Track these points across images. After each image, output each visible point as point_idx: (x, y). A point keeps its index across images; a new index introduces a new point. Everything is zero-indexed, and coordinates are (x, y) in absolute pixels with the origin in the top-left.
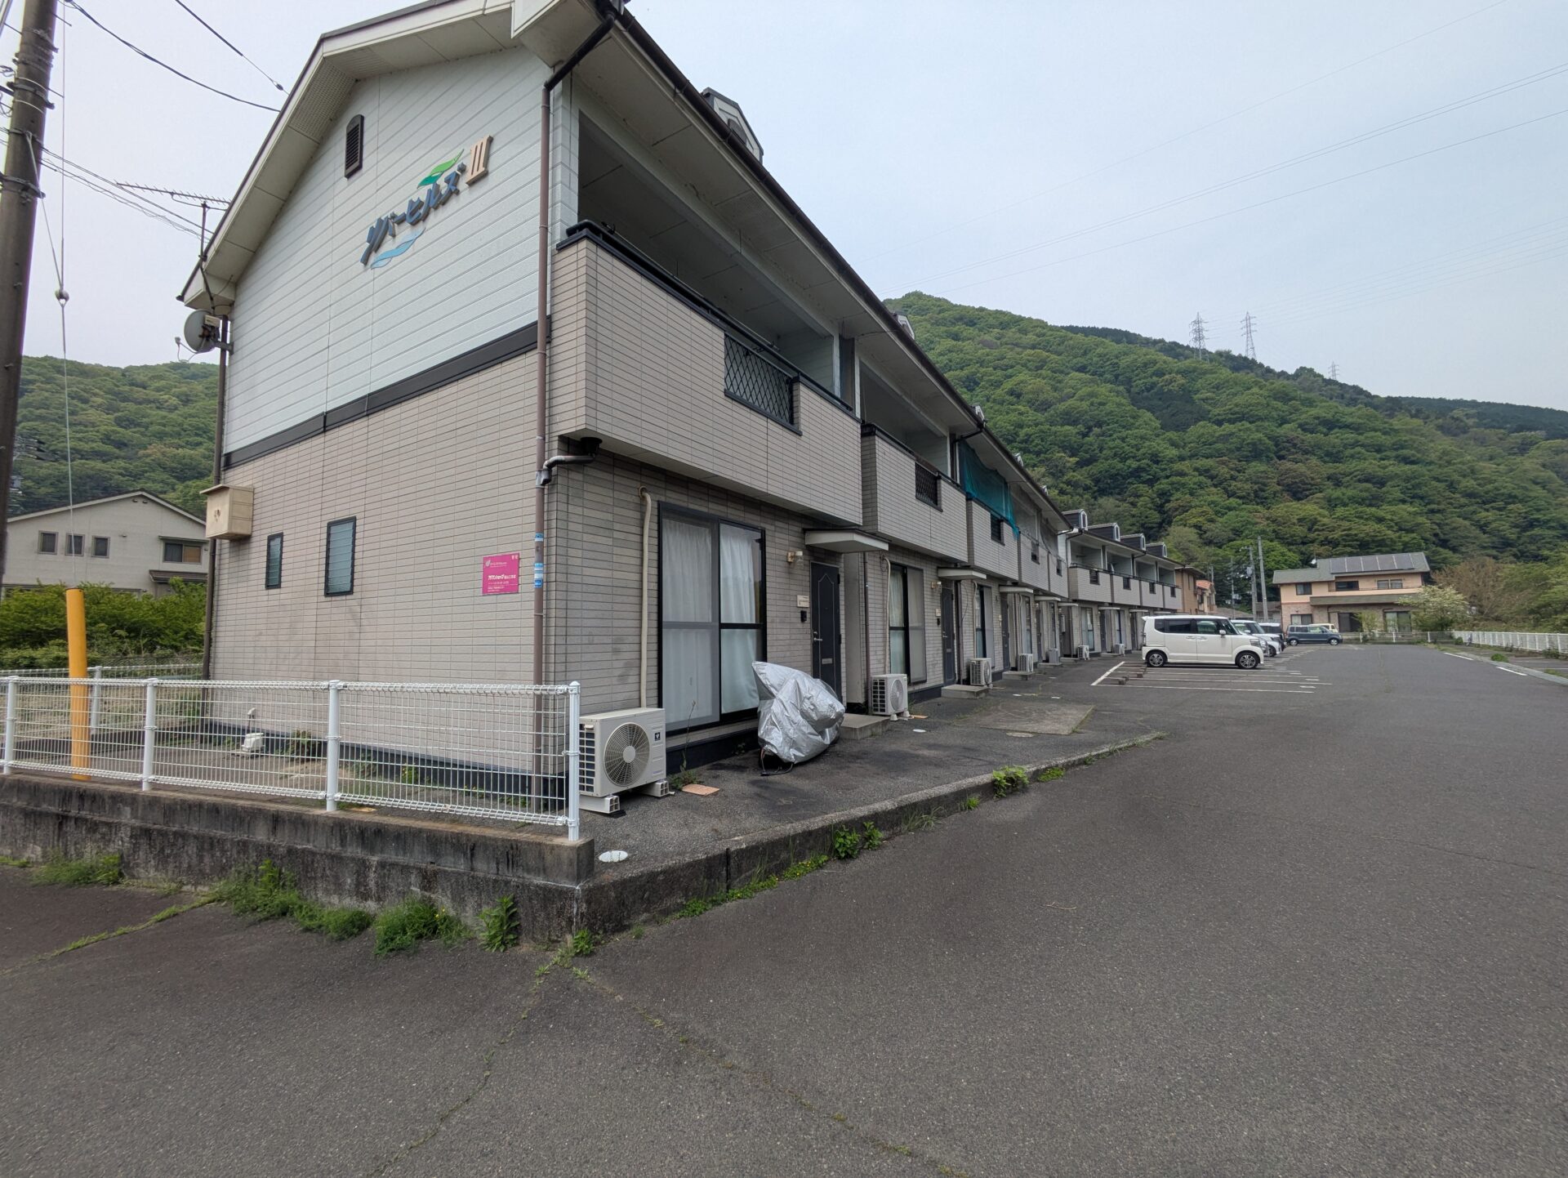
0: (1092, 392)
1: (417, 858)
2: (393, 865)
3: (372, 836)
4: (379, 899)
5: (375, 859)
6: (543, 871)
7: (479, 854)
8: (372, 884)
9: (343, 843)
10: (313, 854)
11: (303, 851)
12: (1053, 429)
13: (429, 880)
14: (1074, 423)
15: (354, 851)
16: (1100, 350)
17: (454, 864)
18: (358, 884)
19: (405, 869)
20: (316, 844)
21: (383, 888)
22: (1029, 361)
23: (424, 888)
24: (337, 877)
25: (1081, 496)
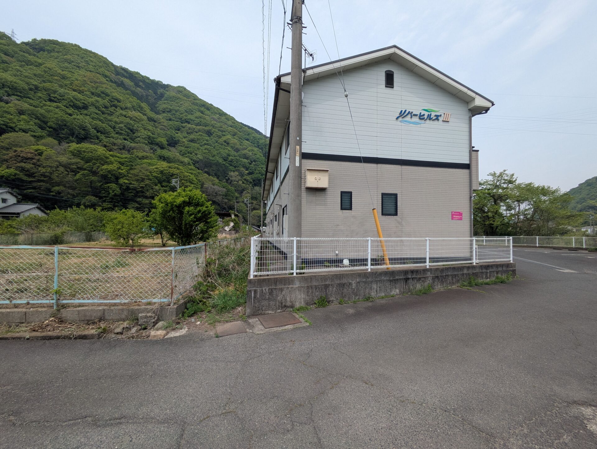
0: (252, 149)
1: (494, 269)
2: (492, 271)
3: (487, 267)
4: (490, 278)
5: (488, 271)
6: (512, 267)
7: (504, 266)
8: (488, 276)
9: (482, 270)
10: (478, 273)
11: (476, 273)
12: (240, 159)
13: (497, 273)
14: (247, 158)
15: (484, 270)
16: (253, 135)
17: (500, 269)
18: (486, 276)
19: (494, 272)
20: (477, 270)
21: (490, 276)
22: (231, 132)
23: (496, 274)
24: (482, 276)
25: (249, 185)
